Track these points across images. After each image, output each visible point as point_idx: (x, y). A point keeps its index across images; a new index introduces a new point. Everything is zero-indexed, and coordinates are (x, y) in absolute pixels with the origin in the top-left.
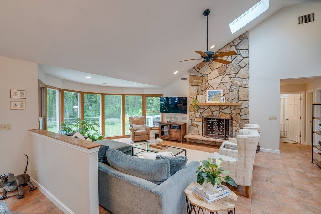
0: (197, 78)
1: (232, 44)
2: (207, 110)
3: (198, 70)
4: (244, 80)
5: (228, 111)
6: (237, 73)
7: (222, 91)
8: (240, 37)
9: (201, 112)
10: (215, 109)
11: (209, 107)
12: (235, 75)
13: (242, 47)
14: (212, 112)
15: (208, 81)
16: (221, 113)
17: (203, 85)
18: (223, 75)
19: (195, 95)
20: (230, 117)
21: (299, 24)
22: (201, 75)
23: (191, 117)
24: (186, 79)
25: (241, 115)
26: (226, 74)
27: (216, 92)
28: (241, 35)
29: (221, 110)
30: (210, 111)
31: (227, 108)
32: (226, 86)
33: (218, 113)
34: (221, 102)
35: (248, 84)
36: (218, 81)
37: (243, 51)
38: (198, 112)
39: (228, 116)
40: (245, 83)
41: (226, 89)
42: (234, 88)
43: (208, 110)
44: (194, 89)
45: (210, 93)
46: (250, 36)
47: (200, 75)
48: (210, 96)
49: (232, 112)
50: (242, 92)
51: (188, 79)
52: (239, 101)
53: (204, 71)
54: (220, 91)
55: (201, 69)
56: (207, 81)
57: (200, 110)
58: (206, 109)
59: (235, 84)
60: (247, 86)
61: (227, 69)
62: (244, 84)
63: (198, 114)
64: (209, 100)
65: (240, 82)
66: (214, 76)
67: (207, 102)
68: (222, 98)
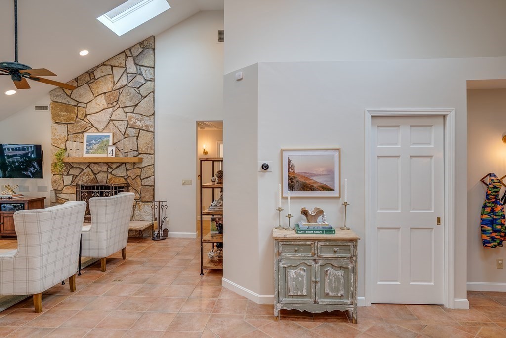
0: (67, 108)
1: (128, 53)
2: (85, 171)
3: (68, 92)
4: (146, 118)
5: (120, 172)
6: (136, 105)
7: (111, 135)
8: (141, 43)
9: (74, 175)
10: (100, 169)
11: (89, 166)
12: (132, 108)
13: (146, 61)
14: (95, 174)
15: (88, 117)
16: (110, 176)
17: (78, 122)
18: (114, 106)
19: (64, 141)
20: (125, 182)
21: (219, 41)
22: (75, 103)
23: (55, 184)
24: (45, 108)
25: (142, 178)
26: (118, 106)
27: (101, 138)
28: (143, 41)
29: (110, 170)
30: (91, 172)
31: (120, 166)
32: (119, 127)
33: (105, 175)
34: (109, 156)
35: (153, 126)
36: (104, 116)
37: (145, 68)
38: (68, 174)
39: (122, 181)
40: (148, 123)
41: (118, 132)
42: (132, 132)
43: (87, 170)
44: (62, 130)
45: (90, 140)
46: (160, 46)
47: (73, 103)
48: (91, 144)
49: (128, 173)
50: (144, 137)
51: (50, 109)
52: (140, 154)
53: (80, 96)
54: (109, 136)
55: (75, 91)
56: (86, 115)
57: (73, 172)
58: (83, 170)
59: (132, 125)
60: (151, 130)
61: (121, 97)
62: (147, 126)
63: (68, 180)
64: (87, 152)
65: (141, 121)
66: (98, 106)
67: (85, 155)
68: (110, 149)
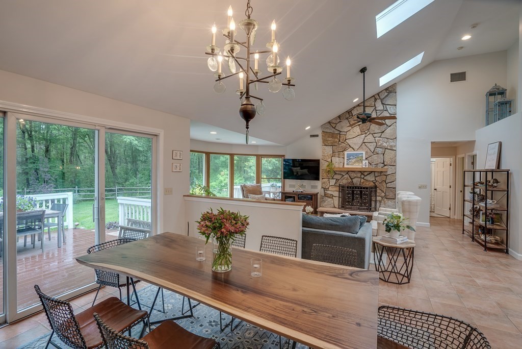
0: (333, 135)
1: (377, 97)
2: (345, 176)
3: (334, 126)
4: (391, 141)
5: (371, 178)
6: (383, 132)
7: (364, 153)
8: (386, 89)
9: (337, 179)
10: (355, 176)
11: (347, 173)
12: (380, 134)
13: (389, 101)
14: (352, 179)
15: (347, 141)
16: (362, 180)
17: (340, 144)
18: (366, 133)
19: (330, 157)
20: (374, 185)
21: (451, 82)
22: (338, 132)
23: (324, 184)
24: (317, 136)
25: (387, 182)
26: (369, 133)
27: (357, 154)
28: (388, 88)
29: (363, 176)
30: (349, 177)
31: (370, 174)
32: (370, 147)
33: (359, 180)
34: (364, 167)
35: (395, 146)
36: (359, 140)
37: (390, 106)
38: (333, 178)
39: (372, 184)
40: (391, 144)
41: (369, 151)
42: (379, 150)
43: (346, 176)
44: (329, 150)
45: (349, 156)
46: (399, 89)
47: (337, 132)
48: (350, 159)
49: (376, 179)
50: (389, 155)
51: (320, 136)
52: (385, 165)
53: (342, 127)
54: (362, 154)
55: (338, 125)
56: (346, 140)
57: (336, 177)
58: (343, 176)
59: (380, 145)
60: (394, 149)
61: (371, 126)
62: (391, 146)
63: (333, 182)
64: (347, 164)
65: (386, 143)
66: (354, 134)
67: (346, 166)
68: (364, 162)
